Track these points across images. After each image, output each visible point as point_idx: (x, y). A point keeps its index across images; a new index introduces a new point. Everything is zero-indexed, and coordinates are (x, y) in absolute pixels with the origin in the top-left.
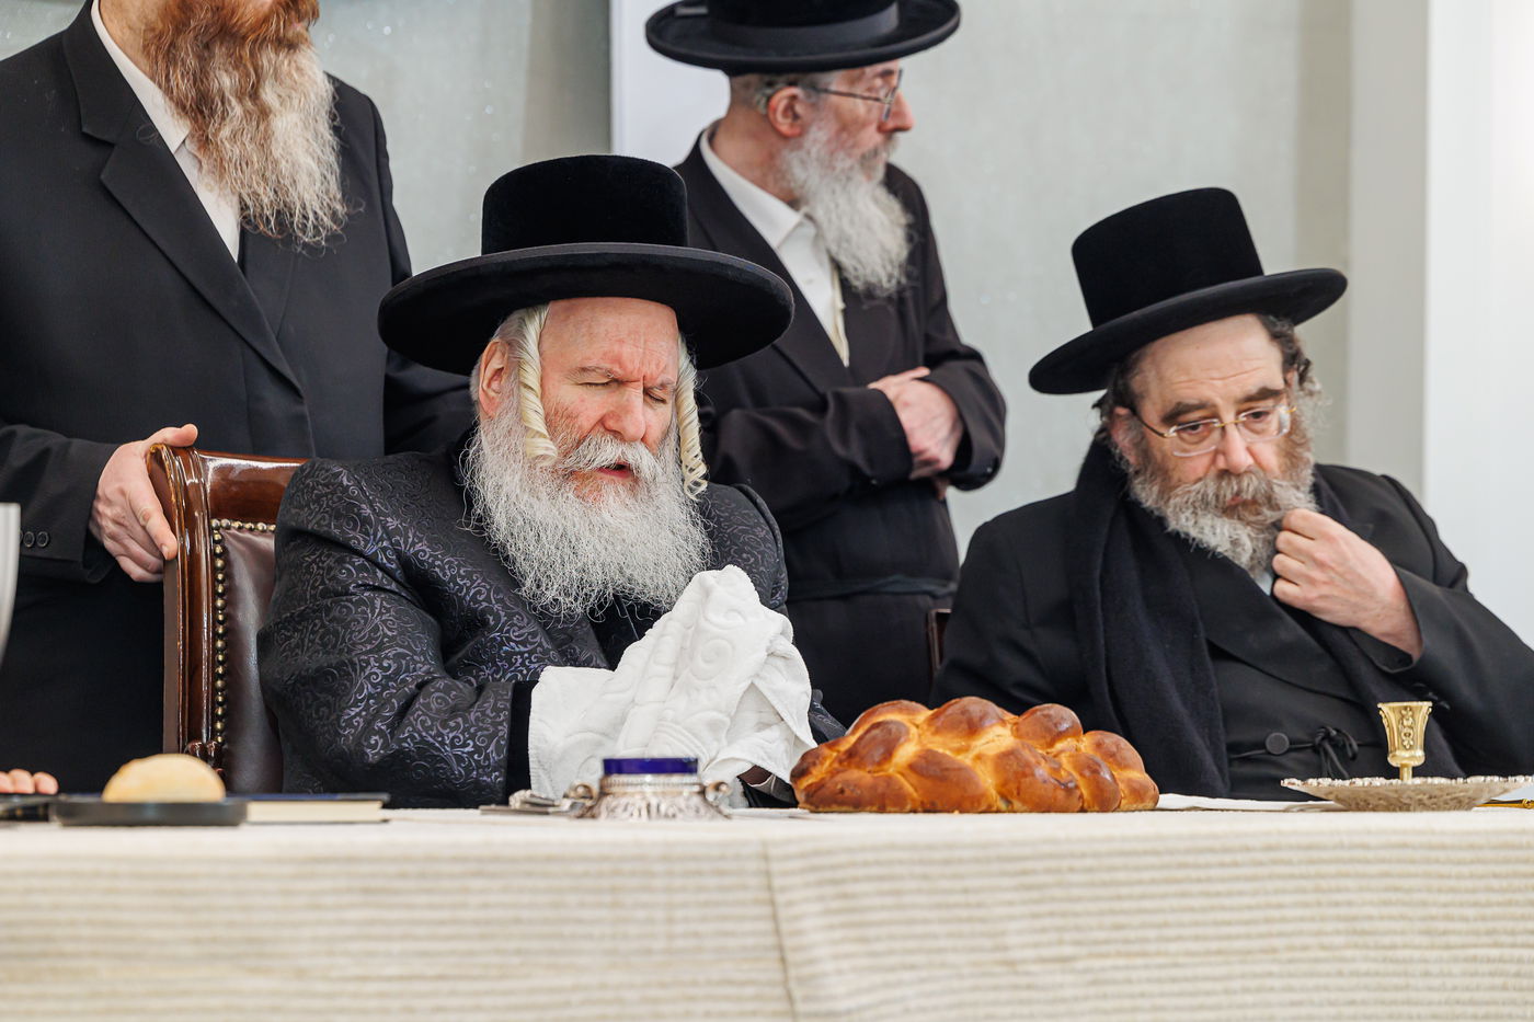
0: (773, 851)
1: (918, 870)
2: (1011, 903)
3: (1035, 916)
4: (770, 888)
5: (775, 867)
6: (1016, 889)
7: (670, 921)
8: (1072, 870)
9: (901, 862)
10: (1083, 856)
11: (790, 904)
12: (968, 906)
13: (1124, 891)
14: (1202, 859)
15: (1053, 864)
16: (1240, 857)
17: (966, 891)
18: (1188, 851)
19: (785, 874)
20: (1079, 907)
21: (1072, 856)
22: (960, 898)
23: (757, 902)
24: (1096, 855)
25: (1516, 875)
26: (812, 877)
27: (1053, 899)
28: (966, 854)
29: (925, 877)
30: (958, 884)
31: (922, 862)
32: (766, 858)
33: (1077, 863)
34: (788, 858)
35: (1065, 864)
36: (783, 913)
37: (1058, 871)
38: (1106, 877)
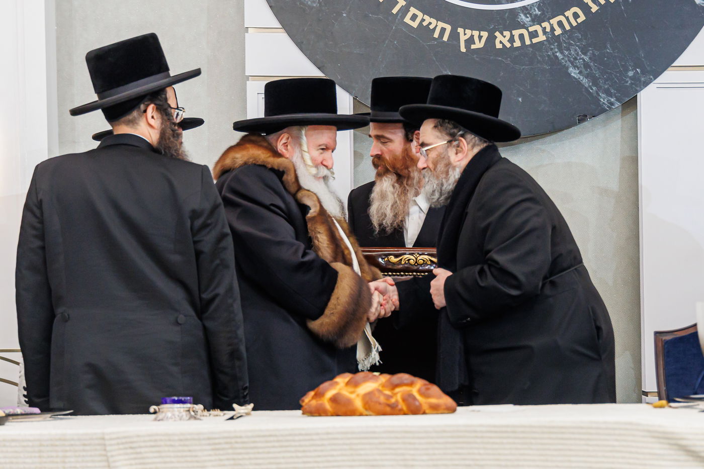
0: (107, 437)
1: (169, 443)
2: (210, 455)
3: (220, 460)
4: (105, 450)
5: (107, 443)
6: (213, 450)
7: (64, 462)
8: (237, 443)
9: (161, 440)
10: (241, 437)
11: (112, 456)
12: (191, 456)
13: (261, 450)
14: (297, 438)
15: (229, 440)
16: (314, 437)
17: (190, 451)
18: (290, 435)
19: (111, 445)
20: (240, 457)
21: (237, 437)
22: (188, 454)
23: (101, 455)
24: (247, 437)
25: (447, 443)
26: (121, 446)
27: (228, 454)
28: (189, 437)
29: (171, 446)
30: (186, 448)
31: (170, 440)
32: (103, 439)
33: (239, 440)
34: (111, 439)
35: (233, 440)
36: (111, 459)
37: (231, 443)
38: (252, 445)
